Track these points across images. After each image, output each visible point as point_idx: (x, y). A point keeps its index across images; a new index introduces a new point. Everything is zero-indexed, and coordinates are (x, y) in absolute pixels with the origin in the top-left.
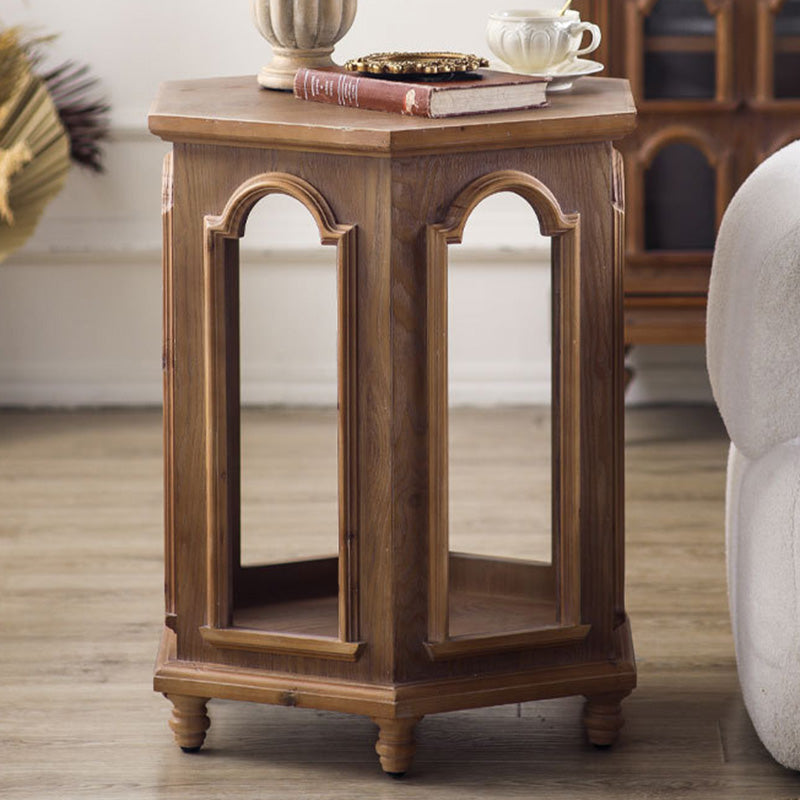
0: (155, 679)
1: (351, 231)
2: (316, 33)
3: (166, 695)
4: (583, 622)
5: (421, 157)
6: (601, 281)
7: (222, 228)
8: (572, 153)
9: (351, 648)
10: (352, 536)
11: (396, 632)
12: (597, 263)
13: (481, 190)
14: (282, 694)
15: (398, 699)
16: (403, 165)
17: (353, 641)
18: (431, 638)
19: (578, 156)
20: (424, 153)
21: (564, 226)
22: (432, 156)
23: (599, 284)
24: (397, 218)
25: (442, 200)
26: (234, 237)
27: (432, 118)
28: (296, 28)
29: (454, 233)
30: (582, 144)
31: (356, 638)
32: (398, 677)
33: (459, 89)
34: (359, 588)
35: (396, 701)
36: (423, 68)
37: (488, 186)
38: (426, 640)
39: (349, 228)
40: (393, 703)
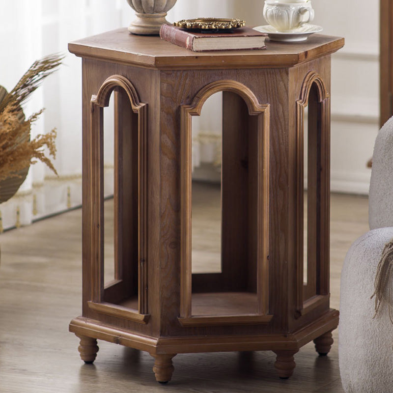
0: (70, 325)
1: (144, 107)
2: (153, 6)
3: (76, 334)
4: (270, 313)
5: (178, 71)
6: (283, 140)
7: (96, 101)
8: (266, 74)
9: (141, 317)
10: (144, 261)
11: (162, 311)
12: (280, 131)
13: (210, 89)
14: (115, 338)
15: (158, 344)
16: (168, 74)
17: (144, 313)
18: (182, 315)
19: (269, 75)
20: (180, 69)
21: (258, 110)
22: (184, 70)
23: (281, 141)
24: (164, 101)
25: (190, 93)
26: (102, 106)
27: (194, 51)
28: (142, 3)
29: (194, 111)
30: (272, 68)
31: (146, 312)
32: (162, 333)
33: (210, 37)
34: (147, 287)
35: (157, 345)
36: (201, 26)
37: (214, 87)
38: (179, 316)
39: (143, 105)
40: (155, 346)
